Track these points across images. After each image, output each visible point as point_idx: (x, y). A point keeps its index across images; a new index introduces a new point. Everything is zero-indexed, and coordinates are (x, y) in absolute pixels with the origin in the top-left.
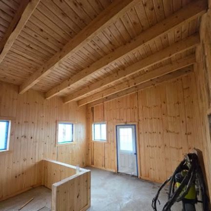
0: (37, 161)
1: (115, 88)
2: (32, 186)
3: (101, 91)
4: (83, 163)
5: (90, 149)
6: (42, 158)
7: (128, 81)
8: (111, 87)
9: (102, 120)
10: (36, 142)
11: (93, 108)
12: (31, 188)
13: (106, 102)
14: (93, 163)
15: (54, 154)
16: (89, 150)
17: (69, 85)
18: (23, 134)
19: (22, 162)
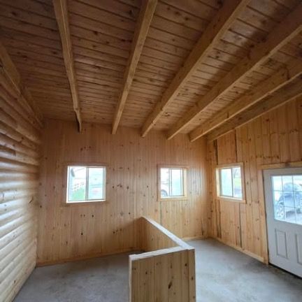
0: (135, 218)
1: (252, 94)
2: (131, 248)
3: (224, 108)
4: (203, 232)
5: (214, 210)
6: (141, 215)
7: (285, 66)
8: (243, 95)
9: (233, 161)
10: (133, 193)
11: (215, 143)
12: (129, 250)
13: (239, 127)
14: (219, 235)
15: (156, 211)
16: (212, 211)
17: (161, 109)
18: (119, 183)
19: (119, 215)
